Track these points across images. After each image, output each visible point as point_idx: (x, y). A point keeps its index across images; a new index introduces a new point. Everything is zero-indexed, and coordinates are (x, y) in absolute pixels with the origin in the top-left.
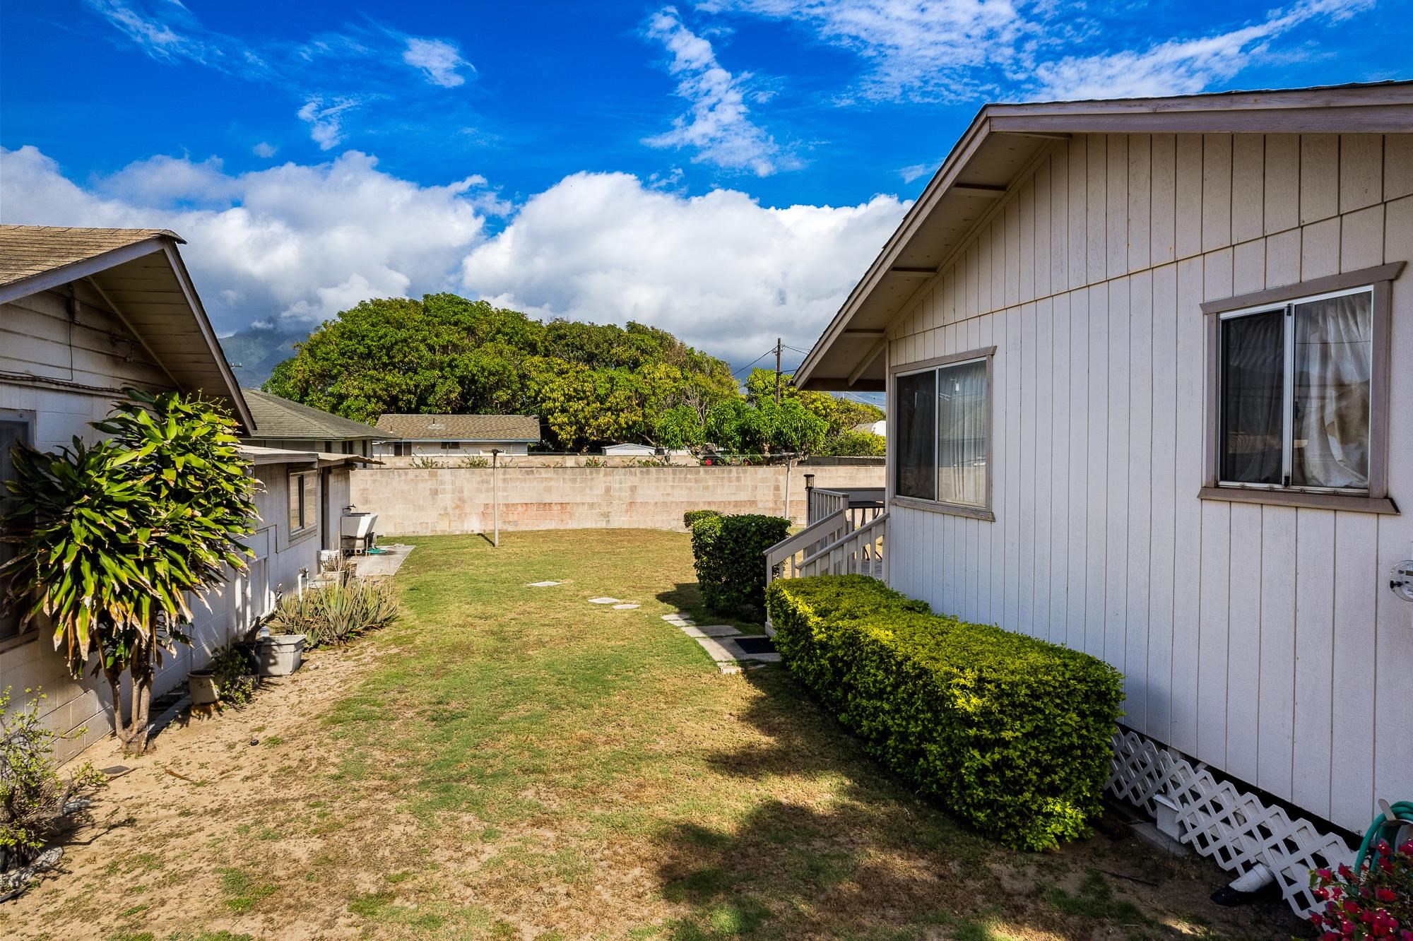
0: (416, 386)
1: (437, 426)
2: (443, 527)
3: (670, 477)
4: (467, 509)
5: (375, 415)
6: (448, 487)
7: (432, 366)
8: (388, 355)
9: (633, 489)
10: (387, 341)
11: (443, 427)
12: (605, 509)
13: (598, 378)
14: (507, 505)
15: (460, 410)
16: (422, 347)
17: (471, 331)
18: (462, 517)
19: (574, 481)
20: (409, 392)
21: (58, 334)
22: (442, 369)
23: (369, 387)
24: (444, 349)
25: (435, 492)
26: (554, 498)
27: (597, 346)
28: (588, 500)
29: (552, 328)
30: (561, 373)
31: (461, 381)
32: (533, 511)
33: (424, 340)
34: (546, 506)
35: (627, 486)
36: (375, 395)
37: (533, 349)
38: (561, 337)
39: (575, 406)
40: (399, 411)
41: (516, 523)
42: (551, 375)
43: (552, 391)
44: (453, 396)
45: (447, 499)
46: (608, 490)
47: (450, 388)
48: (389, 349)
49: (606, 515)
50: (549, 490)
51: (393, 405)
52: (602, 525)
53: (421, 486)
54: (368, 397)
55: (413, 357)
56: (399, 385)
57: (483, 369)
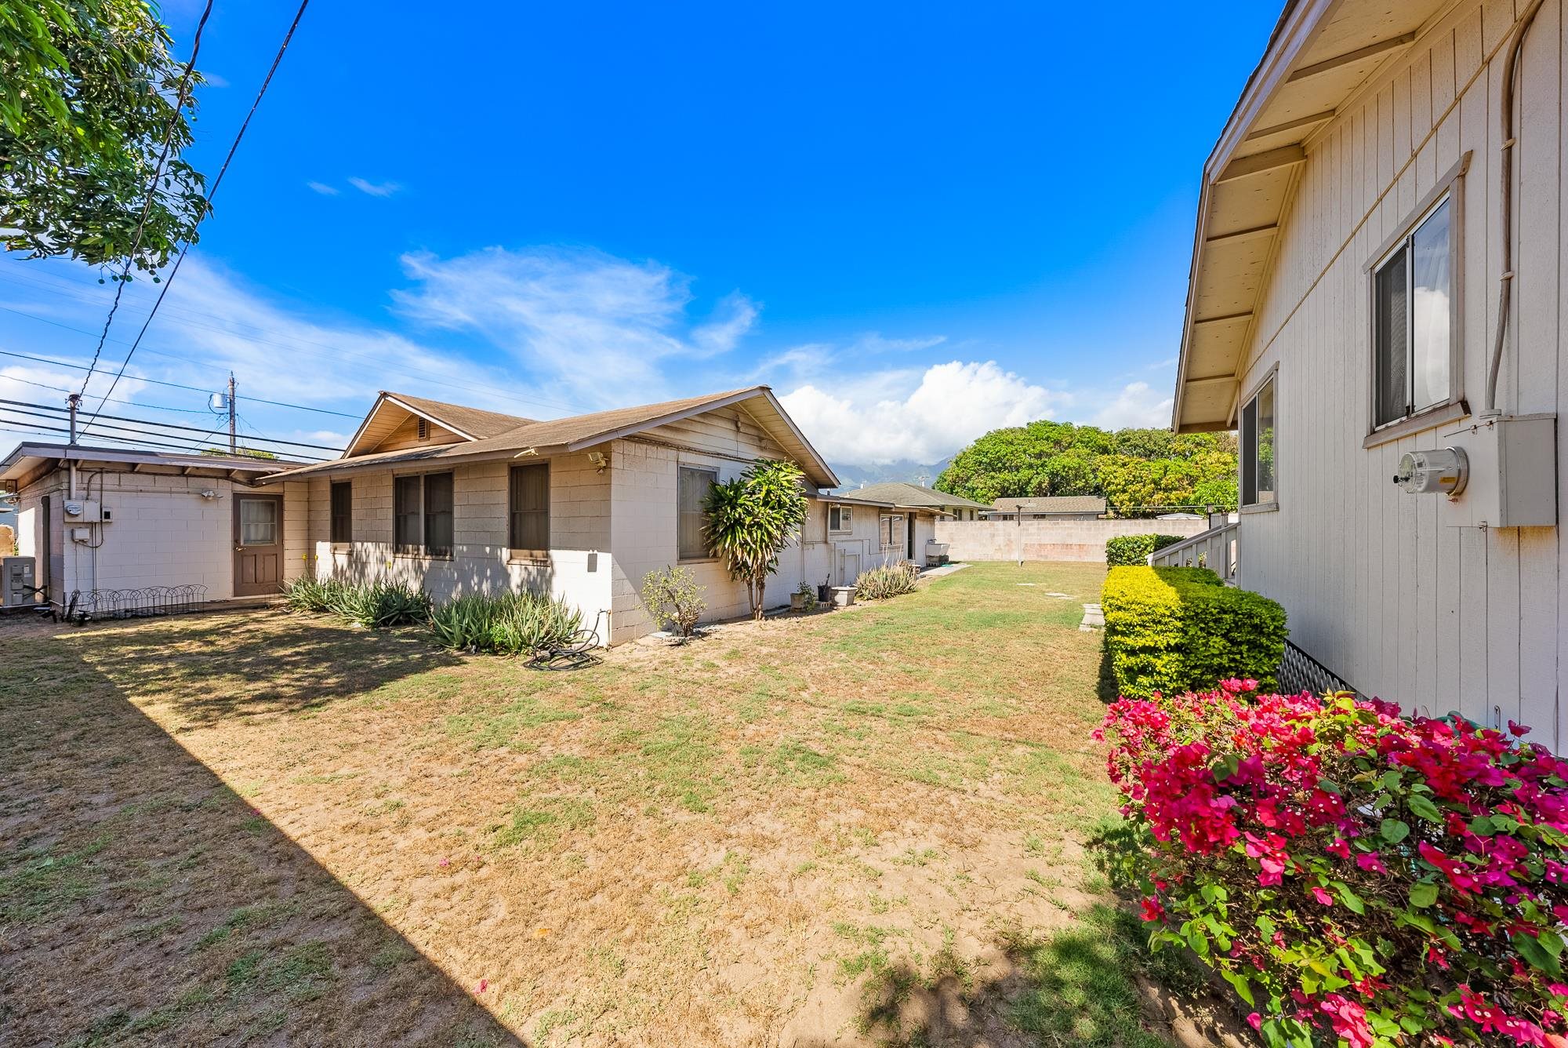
0: (1019, 480)
1: (1031, 504)
2: (998, 557)
4: (1014, 546)
5: (993, 499)
6: (1001, 532)
7: (1030, 467)
8: (1002, 462)
10: (1002, 454)
11: (1035, 505)
13: (1155, 467)
14: (1040, 545)
16: (1023, 455)
17: (1057, 443)
18: (1010, 551)
19: (1089, 529)
20: (1015, 484)
21: (731, 436)
22: (1036, 469)
23: (990, 483)
24: (1039, 456)
25: (993, 536)
26: (1074, 541)
29: (1120, 434)
30: (1124, 465)
31: (1050, 475)
33: (1025, 451)
34: (1068, 546)
37: (1105, 451)
38: (1127, 440)
39: (1133, 487)
40: (1009, 496)
42: (1115, 468)
43: (1115, 477)
44: (1043, 485)
47: (1041, 481)
48: (1003, 459)
50: (1070, 536)
51: (1004, 493)
53: (984, 531)
54: (989, 489)
55: (1017, 462)
56: (1009, 480)
57: (1064, 467)
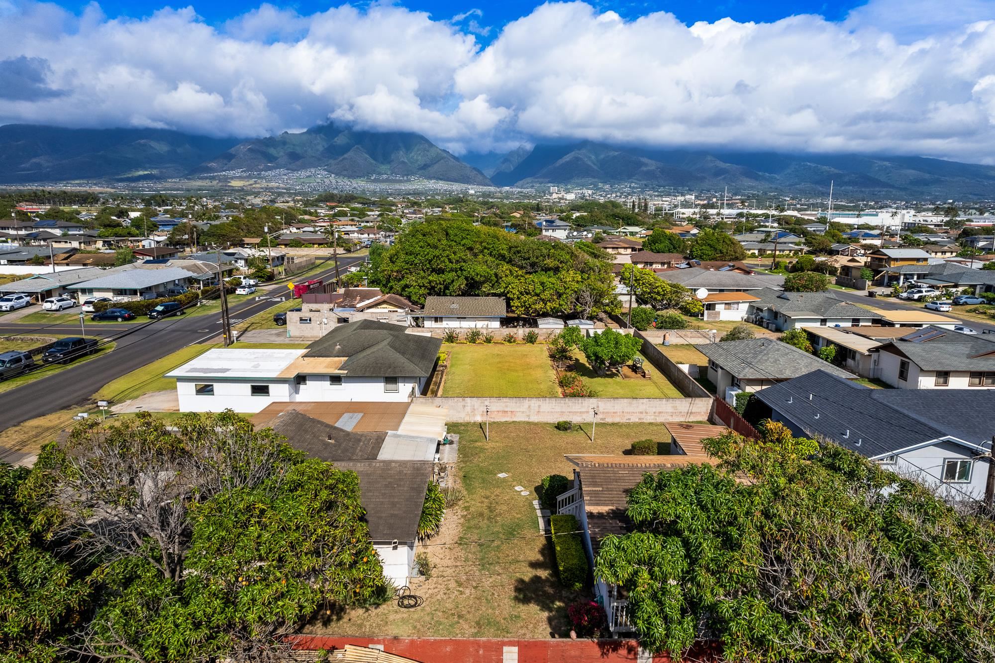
0: (444, 281)
1: (455, 306)
3: (554, 402)
4: (476, 412)
5: (424, 296)
6: (469, 404)
7: (452, 270)
8: (429, 263)
9: (539, 406)
10: (430, 257)
11: (458, 306)
12: (528, 414)
14: (490, 412)
15: (464, 294)
16: (446, 260)
18: (474, 415)
19: (516, 403)
20: (440, 284)
22: (456, 272)
23: (420, 281)
24: (457, 262)
25: (464, 406)
26: (509, 409)
27: (537, 258)
28: (521, 410)
31: (466, 278)
32: (500, 414)
33: (448, 256)
34: (506, 412)
35: (536, 405)
36: (424, 286)
37: (503, 258)
38: (519, 252)
39: (524, 298)
40: (436, 294)
41: (494, 418)
42: (512, 279)
43: (513, 288)
44: (462, 287)
45: (468, 409)
46: (529, 407)
47: (462, 283)
48: (430, 261)
49: (529, 416)
50: (507, 406)
51: (433, 291)
52: (527, 420)
53: (459, 404)
54: (420, 287)
55: (442, 266)
56: (436, 281)
57: (478, 273)
